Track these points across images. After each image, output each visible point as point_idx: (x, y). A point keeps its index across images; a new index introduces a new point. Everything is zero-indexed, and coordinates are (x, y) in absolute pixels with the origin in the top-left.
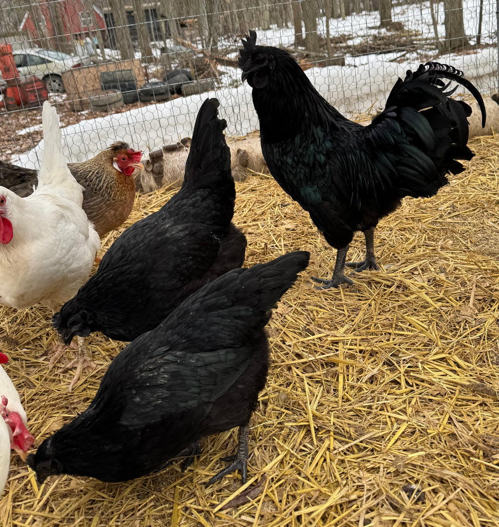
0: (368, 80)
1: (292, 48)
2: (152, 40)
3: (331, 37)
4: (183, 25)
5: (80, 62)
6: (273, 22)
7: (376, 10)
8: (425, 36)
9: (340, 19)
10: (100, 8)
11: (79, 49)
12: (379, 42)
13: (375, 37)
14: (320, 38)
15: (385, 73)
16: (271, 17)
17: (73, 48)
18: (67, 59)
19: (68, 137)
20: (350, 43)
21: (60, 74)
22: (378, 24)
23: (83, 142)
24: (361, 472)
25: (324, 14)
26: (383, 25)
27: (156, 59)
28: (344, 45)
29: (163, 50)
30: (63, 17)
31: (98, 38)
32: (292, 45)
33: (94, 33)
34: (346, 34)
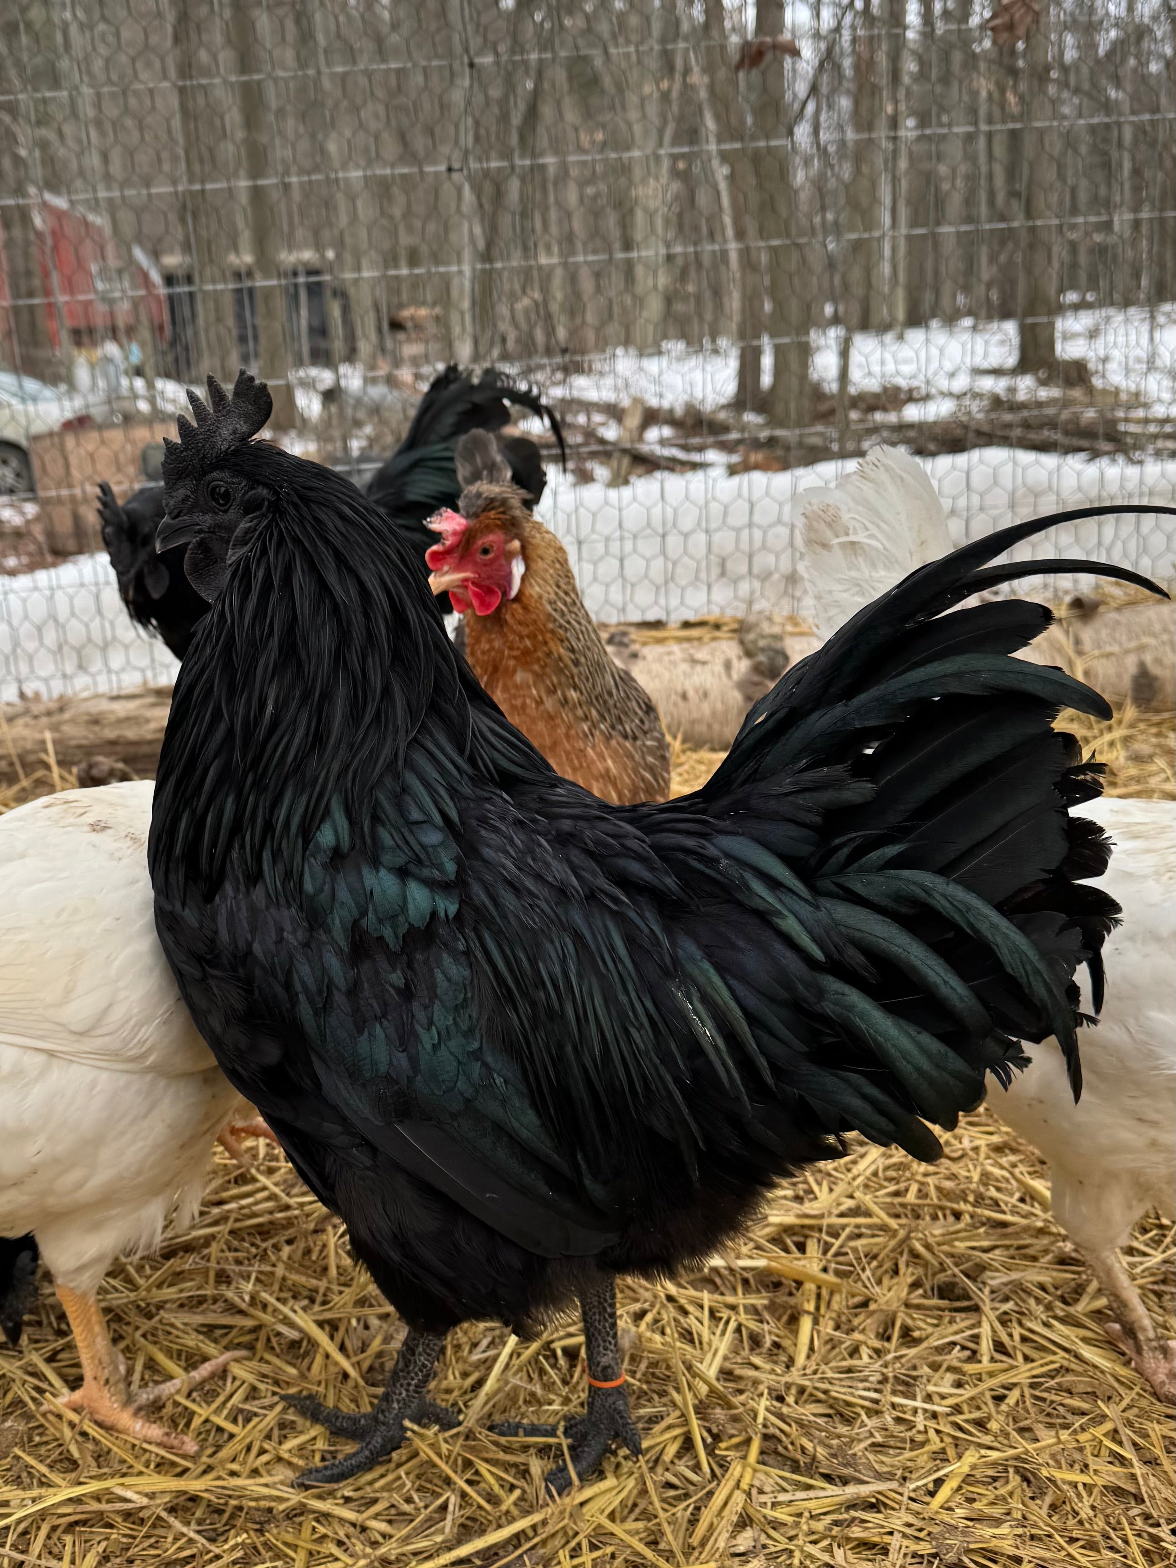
0: (962, 503)
1: (722, 416)
2: (299, 363)
3: (852, 390)
4: (396, 326)
5: (84, 412)
6: (671, 331)
7: (1005, 315)
8: (1159, 411)
9: (889, 337)
10: (155, 254)
11: (82, 375)
12: (1008, 417)
13: (996, 402)
14: (817, 393)
15: (1019, 481)
16: (668, 313)
17: (63, 371)
18: (46, 400)
19: (59, 595)
20: (912, 413)
21: (24, 443)
22: (1011, 361)
23: (99, 611)
24: (839, 1553)
25: (836, 320)
26: (1024, 366)
27: (305, 421)
28: (892, 418)
29: (330, 396)
30: (46, 275)
31: (142, 345)
32: (724, 407)
33: (131, 331)
34: (903, 383)
